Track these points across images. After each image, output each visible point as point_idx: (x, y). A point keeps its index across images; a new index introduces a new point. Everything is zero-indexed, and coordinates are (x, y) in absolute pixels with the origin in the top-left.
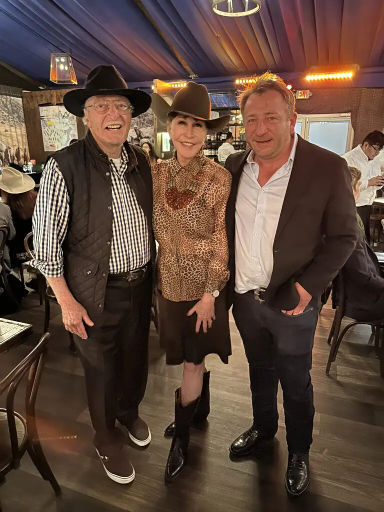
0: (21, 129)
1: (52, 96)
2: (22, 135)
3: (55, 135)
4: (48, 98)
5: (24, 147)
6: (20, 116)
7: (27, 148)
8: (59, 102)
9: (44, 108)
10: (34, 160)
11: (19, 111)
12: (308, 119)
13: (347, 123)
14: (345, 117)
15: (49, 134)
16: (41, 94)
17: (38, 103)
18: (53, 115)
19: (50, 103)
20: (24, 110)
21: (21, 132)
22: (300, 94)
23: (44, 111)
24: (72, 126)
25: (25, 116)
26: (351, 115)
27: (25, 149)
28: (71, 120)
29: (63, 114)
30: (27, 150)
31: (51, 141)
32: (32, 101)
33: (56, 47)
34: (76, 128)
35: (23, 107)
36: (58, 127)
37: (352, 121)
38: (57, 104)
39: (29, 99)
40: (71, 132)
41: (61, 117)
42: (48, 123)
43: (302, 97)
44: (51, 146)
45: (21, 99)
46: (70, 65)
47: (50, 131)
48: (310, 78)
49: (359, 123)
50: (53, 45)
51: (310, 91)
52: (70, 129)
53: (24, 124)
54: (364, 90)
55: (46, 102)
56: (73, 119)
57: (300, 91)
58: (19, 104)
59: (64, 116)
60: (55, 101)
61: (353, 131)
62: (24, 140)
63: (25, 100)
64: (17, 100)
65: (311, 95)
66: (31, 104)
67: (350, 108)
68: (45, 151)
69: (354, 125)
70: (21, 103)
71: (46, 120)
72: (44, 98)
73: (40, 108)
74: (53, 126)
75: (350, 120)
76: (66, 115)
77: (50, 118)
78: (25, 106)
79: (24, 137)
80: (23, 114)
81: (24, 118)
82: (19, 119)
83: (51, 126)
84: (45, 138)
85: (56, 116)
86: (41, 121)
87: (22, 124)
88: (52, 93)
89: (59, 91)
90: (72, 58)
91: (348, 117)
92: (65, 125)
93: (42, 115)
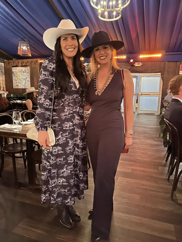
0: (2, 77)
1: (18, 62)
2: (3, 80)
3: (19, 80)
4: (17, 63)
5: (3, 86)
6: (2, 72)
7: (5, 86)
8: (22, 65)
9: (15, 68)
10: (8, 92)
11: (2, 69)
12: (141, 76)
13: (159, 78)
14: (158, 74)
15: (16, 80)
16: (14, 61)
17: (12, 65)
18: (19, 71)
19: (18, 66)
20: (4, 69)
21: (2, 79)
22: (137, 64)
23: (14, 70)
24: (27, 76)
25: (5, 72)
26: (161, 74)
27: (4, 87)
28: (27, 74)
29: (23, 71)
30: (4, 88)
31: (17, 83)
32: (9, 65)
33: (22, 38)
34: (30, 78)
35: (4, 67)
36: (21, 77)
37: (161, 77)
38: (21, 66)
39: (7, 64)
40: (27, 79)
41: (22, 72)
42: (16, 75)
43: (138, 66)
44: (17, 86)
45: (3, 64)
46: (28, 48)
47: (16, 78)
48: (141, 56)
49: (165, 77)
50: (20, 38)
51: (141, 63)
52: (27, 78)
53: (4, 75)
54: (167, 63)
55: (16, 65)
56: (28, 73)
57: (137, 63)
58: (2, 66)
59: (24, 72)
60: (20, 65)
61: (162, 81)
62: (4, 83)
63: (5, 64)
64: (2, 64)
65: (142, 64)
66: (8, 66)
67: (160, 71)
68: (14, 88)
69: (163, 78)
70: (3, 65)
71: (15, 73)
72: (15, 63)
73: (13, 68)
74: (18, 76)
75: (161, 76)
76: (25, 71)
77: (17, 73)
78: (5, 67)
79: (4, 81)
80: (4, 70)
81: (4, 72)
82: (2, 73)
83: (17, 76)
84: (14, 82)
85: (20, 72)
86: (13, 74)
87: (3, 75)
88: (19, 61)
89: (22, 60)
90: (29, 44)
91: (159, 74)
92: (24, 76)
93: (13, 71)
